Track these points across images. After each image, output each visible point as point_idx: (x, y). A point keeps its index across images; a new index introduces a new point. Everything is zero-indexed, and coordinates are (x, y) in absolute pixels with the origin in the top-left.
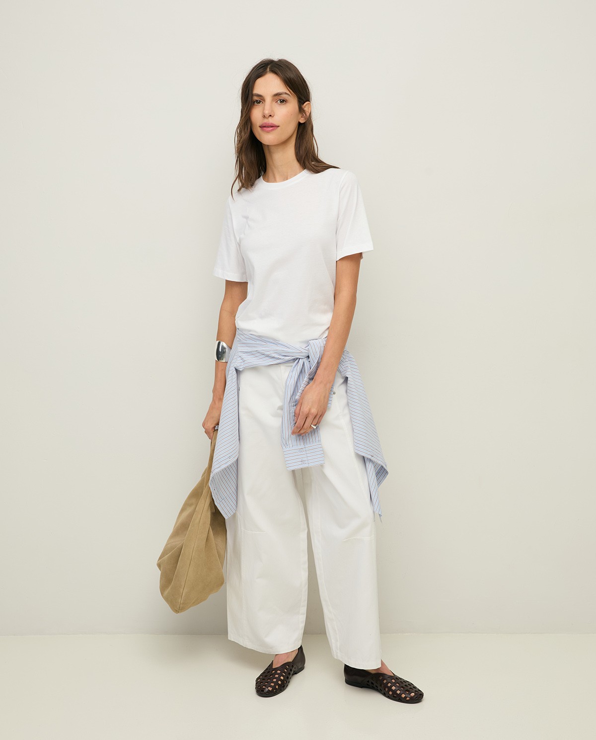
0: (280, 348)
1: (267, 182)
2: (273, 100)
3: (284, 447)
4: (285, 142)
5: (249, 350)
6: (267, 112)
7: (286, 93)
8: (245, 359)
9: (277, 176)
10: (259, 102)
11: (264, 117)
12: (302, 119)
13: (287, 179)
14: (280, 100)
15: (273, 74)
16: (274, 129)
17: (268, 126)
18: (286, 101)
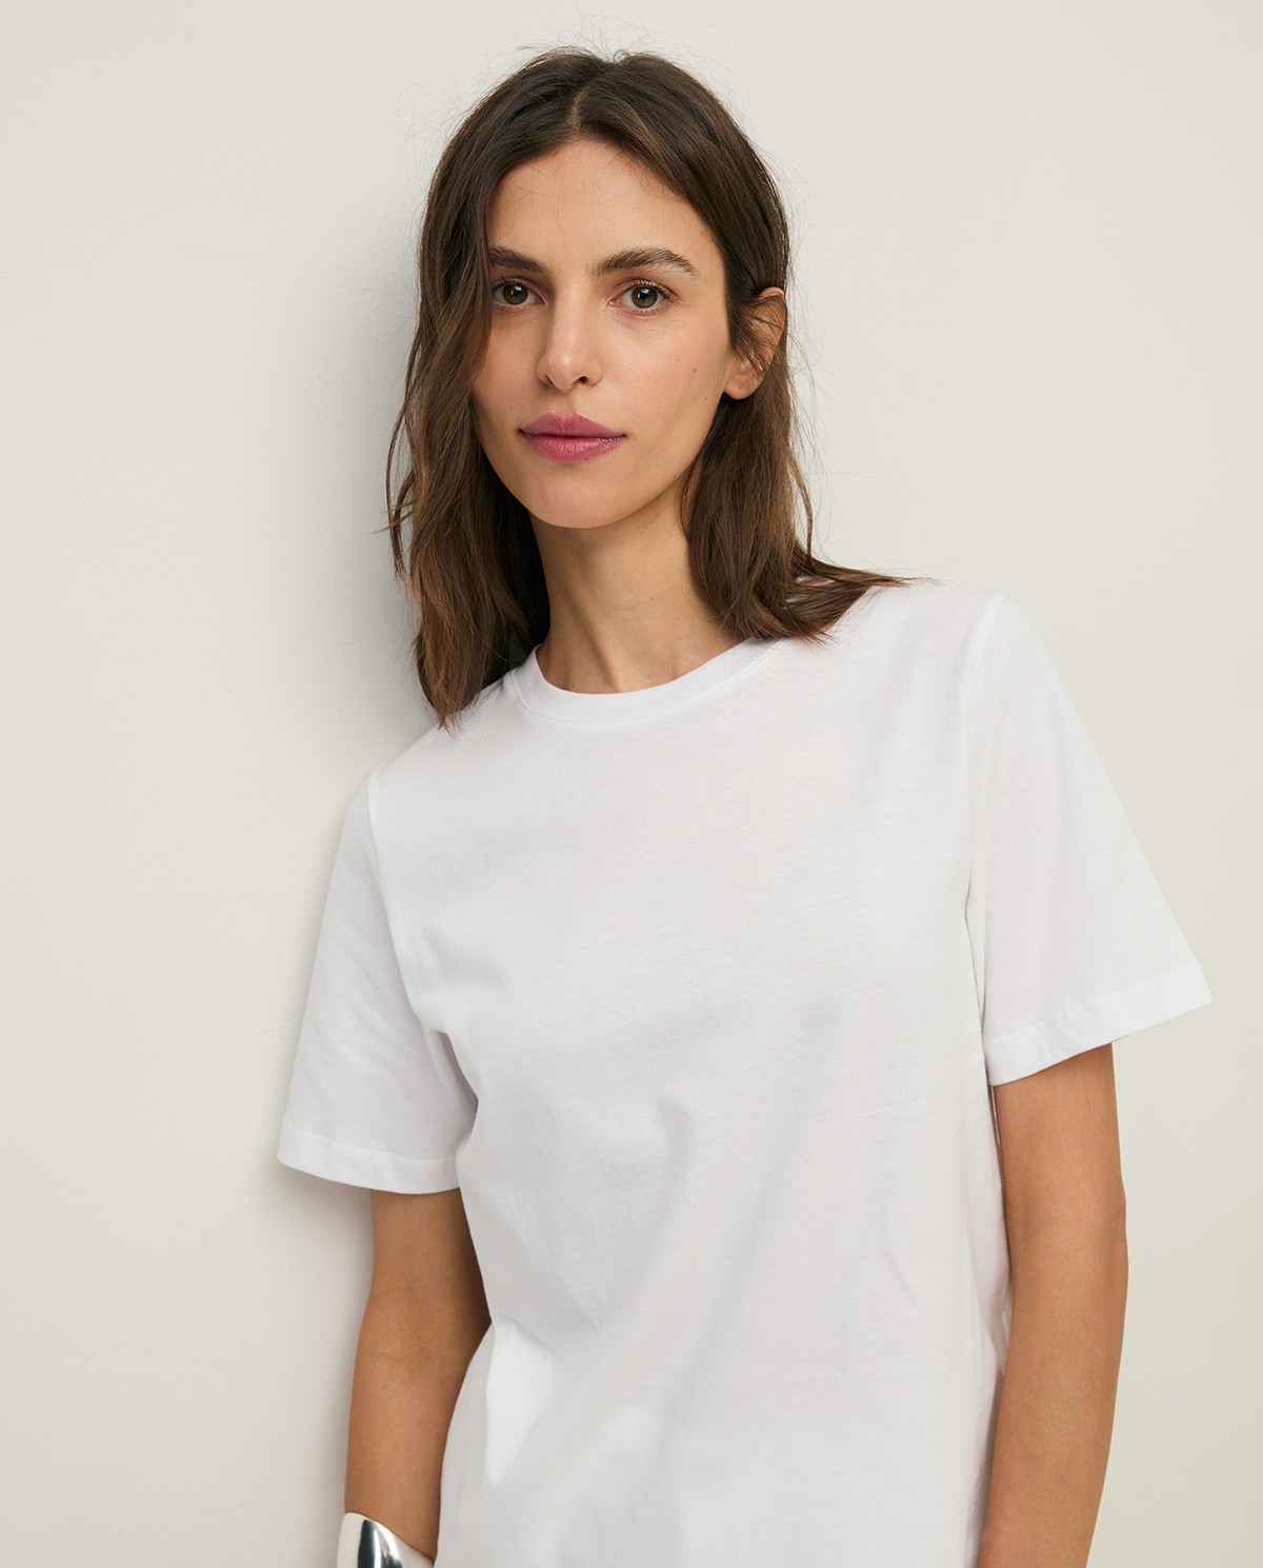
1: (565, 687)
2: (597, 293)
4: (650, 505)
6: (563, 359)
7: (671, 257)
10: (515, 295)
12: (743, 379)
14: (637, 290)
15: (604, 145)
16: (598, 448)
17: (569, 433)
18: (666, 297)
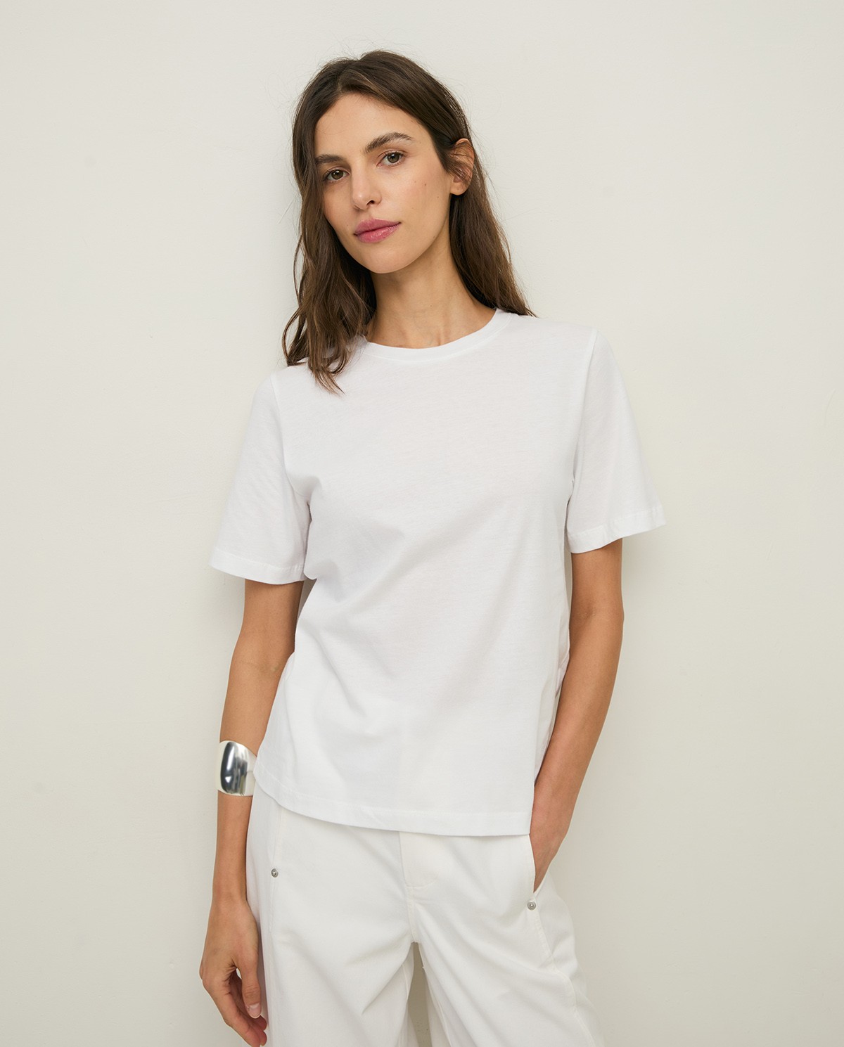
2: (369, 162)
7: (398, 135)
9: (412, 333)
11: (357, 208)
12: (458, 184)
14: (388, 155)
15: (354, 95)
16: (388, 231)
17: (373, 228)
18: (402, 155)
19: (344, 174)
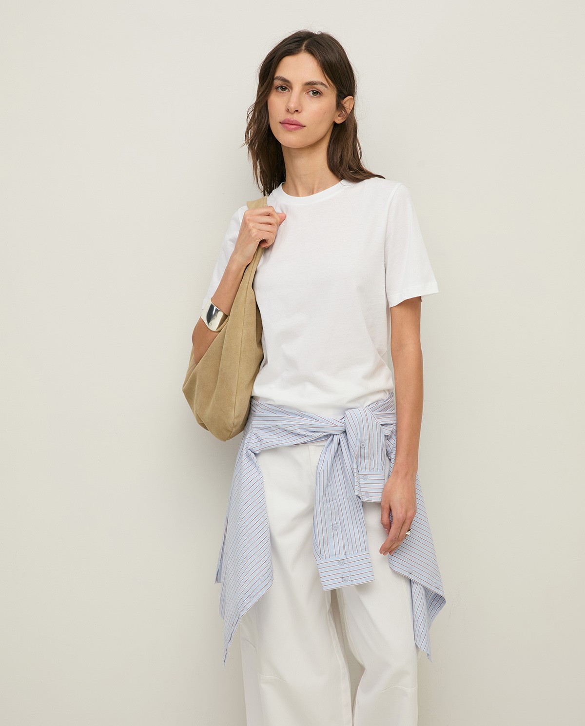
0: (307, 421)
2: (303, 90)
3: (318, 558)
5: (267, 424)
6: (292, 106)
7: (322, 84)
8: (262, 438)
9: (300, 189)
11: (288, 111)
12: (340, 118)
13: (313, 194)
14: (313, 91)
16: (298, 128)
17: (291, 123)
18: (320, 94)
19: (287, 90)
